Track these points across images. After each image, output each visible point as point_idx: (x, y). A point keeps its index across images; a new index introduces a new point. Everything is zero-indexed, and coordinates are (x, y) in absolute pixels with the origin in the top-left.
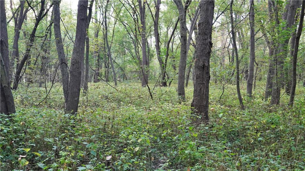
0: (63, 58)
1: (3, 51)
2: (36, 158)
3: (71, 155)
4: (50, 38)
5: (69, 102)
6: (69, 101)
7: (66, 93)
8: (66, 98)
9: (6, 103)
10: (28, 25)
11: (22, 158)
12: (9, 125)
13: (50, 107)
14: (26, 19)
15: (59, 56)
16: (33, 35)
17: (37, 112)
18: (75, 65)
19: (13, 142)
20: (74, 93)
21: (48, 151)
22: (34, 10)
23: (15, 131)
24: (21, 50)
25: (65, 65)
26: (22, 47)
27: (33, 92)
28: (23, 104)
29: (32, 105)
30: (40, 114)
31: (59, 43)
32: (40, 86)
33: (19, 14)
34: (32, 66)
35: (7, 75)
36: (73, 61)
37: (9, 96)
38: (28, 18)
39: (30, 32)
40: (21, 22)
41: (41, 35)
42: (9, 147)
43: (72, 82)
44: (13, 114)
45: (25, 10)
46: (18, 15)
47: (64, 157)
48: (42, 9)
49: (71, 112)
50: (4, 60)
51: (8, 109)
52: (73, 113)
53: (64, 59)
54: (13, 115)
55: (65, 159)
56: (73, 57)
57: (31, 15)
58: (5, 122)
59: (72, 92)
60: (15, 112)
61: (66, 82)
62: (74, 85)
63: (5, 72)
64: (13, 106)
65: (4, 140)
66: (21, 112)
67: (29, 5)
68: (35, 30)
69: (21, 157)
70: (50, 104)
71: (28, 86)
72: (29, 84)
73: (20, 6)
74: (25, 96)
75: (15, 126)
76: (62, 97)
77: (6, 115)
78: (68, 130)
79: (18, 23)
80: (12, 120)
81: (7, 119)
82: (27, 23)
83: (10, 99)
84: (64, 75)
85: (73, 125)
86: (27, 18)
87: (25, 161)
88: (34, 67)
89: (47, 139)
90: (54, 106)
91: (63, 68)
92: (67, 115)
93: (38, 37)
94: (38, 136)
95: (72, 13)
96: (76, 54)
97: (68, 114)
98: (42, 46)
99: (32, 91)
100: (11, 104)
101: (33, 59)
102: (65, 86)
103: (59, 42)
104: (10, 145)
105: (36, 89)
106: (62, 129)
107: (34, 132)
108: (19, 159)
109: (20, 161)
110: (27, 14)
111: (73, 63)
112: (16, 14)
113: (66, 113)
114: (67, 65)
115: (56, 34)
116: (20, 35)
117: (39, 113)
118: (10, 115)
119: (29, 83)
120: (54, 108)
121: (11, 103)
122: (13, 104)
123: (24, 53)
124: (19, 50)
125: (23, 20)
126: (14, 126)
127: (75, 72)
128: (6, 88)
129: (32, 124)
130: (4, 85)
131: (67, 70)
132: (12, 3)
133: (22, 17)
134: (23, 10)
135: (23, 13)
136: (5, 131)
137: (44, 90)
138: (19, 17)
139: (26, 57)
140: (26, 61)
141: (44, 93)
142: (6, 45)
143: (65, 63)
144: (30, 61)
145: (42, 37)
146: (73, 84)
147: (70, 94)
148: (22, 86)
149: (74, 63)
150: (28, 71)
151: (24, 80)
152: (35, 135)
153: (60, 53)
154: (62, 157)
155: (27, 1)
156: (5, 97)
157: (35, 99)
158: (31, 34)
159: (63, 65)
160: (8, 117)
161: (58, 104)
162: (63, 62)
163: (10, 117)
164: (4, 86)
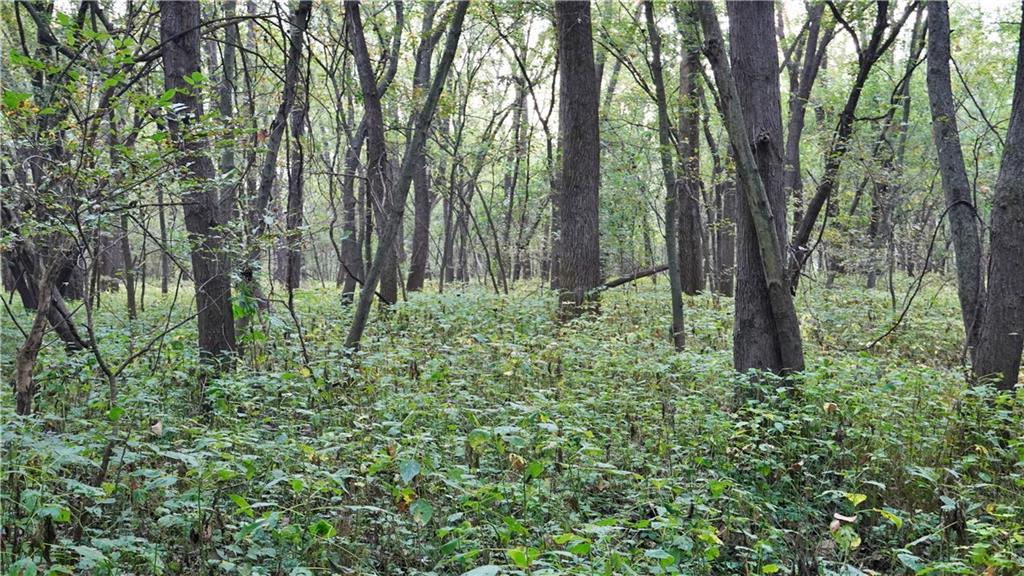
0: (959, 187)
1: (769, 174)
2: (876, 528)
3: (1012, 541)
4: (906, 119)
5: (986, 344)
6: (986, 340)
7: (972, 311)
8: (971, 328)
9: (776, 338)
10: (829, 84)
11: (843, 523)
12: (787, 409)
13: (911, 356)
14: (824, 67)
15: (947, 179)
16: (848, 115)
17: (873, 373)
18: (1010, 209)
19: (801, 463)
20: (1004, 310)
21: (917, 511)
22: (851, 31)
23: (806, 430)
24: (807, 166)
25: (968, 210)
26: (812, 155)
27: (849, 303)
28: (821, 344)
29: (848, 347)
30: (883, 379)
31: (945, 133)
32: (871, 285)
33: (804, 52)
34: (843, 217)
35: (779, 246)
36: (1002, 195)
37: (785, 316)
38: (831, 62)
39: (839, 108)
40: (811, 74)
41: (874, 113)
42: (787, 478)
43: (998, 270)
44: (800, 375)
45: (821, 34)
46: (799, 54)
47: (983, 541)
48: (882, 24)
49: (996, 380)
50: (770, 203)
51: (783, 357)
52: (1001, 386)
53: (963, 189)
54: (797, 377)
55: (990, 552)
56: (1003, 180)
57: (843, 49)
58: (775, 397)
59: (997, 307)
60: (802, 368)
61: (972, 271)
62: (1007, 283)
63: (773, 241)
64: (798, 350)
65: (773, 453)
66: (823, 367)
67: (838, 17)
68: (855, 95)
69: (841, 521)
70: (908, 347)
71: (829, 284)
72: (832, 278)
73: (806, 27)
74: (823, 316)
75: (807, 413)
76: (949, 324)
77: (776, 377)
78: (989, 445)
79: (799, 80)
80: (796, 393)
81: (781, 390)
82: (827, 76)
83: (789, 325)
84: (965, 248)
85: (1002, 426)
86: (828, 60)
87: (852, 535)
88: (849, 222)
89: (914, 470)
90: (923, 356)
91: (960, 223)
92: (981, 390)
93: (862, 119)
94: (880, 455)
95: (986, 21)
96: (1013, 167)
97: (983, 388)
98: (876, 149)
99: (845, 301)
100: (790, 341)
101: (845, 194)
102: (968, 287)
103: (946, 131)
104: (791, 474)
105: (858, 293)
106: (964, 440)
107: (867, 439)
108: (834, 524)
109: (835, 533)
110: (828, 47)
111: (1002, 204)
112: (793, 55)
113: (972, 382)
114: (974, 211)
115: (934, 105)
116: (805, 118)
117: (880, 377)
118: (789, 378)
119: (834, 276)
120: (923, 361)
121: (791, 337)
122: (798, 343)
123: (815, 175)
124: (801, 167)
125: (817, 69)
126: (804, 414)
127: (1011, 234)
128: (775, 289)
129: (856, 411)
130: (771, 281)
131: (975, 229)
132: (784, 19)
133: (811, 61)
134: (816, 37)
135: (817, 49)
136: (779, 426)
137: (883, 298)
138: (803, 59)
139: (826, 190)
140: (826, 202)
141: (885, 307)
142: (776, 154)
143: (968, 204)
144: (837, 202)
145: (876, 120)
146: (1002, 280)
147: (987, 316)
148: (813, 283)
149: (1006, 203)
150: (831, 234)
151: (816, 266)
152: (871, 450)
153: (950, 168)
154: (977, 541)
155: (831, 4)
156: (773, 318)
157: (856, 327)
158: (841, 112)
159: (959, 209)
160: (784, 384)
161: (939, 348)
162: (960, 202)
163: (790, 383)
164: (772, 285)
